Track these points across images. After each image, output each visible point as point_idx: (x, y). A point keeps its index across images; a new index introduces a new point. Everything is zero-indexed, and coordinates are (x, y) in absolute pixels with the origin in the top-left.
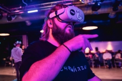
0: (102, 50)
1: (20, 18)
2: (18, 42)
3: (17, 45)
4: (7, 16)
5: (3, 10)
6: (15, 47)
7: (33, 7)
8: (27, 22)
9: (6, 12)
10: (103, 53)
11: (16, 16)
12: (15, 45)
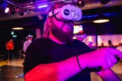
0: (115, 43)
1: (32, 12)
2: (29, 36)
3: (29, 38)
4: (20, 12)
5: (16, 6)
6: (27, 40)
7: (43, 2)
8: (39, 16)
9: (18, 8)
10: (116, 47)
11: (28, 11)
12: (27, 38)
